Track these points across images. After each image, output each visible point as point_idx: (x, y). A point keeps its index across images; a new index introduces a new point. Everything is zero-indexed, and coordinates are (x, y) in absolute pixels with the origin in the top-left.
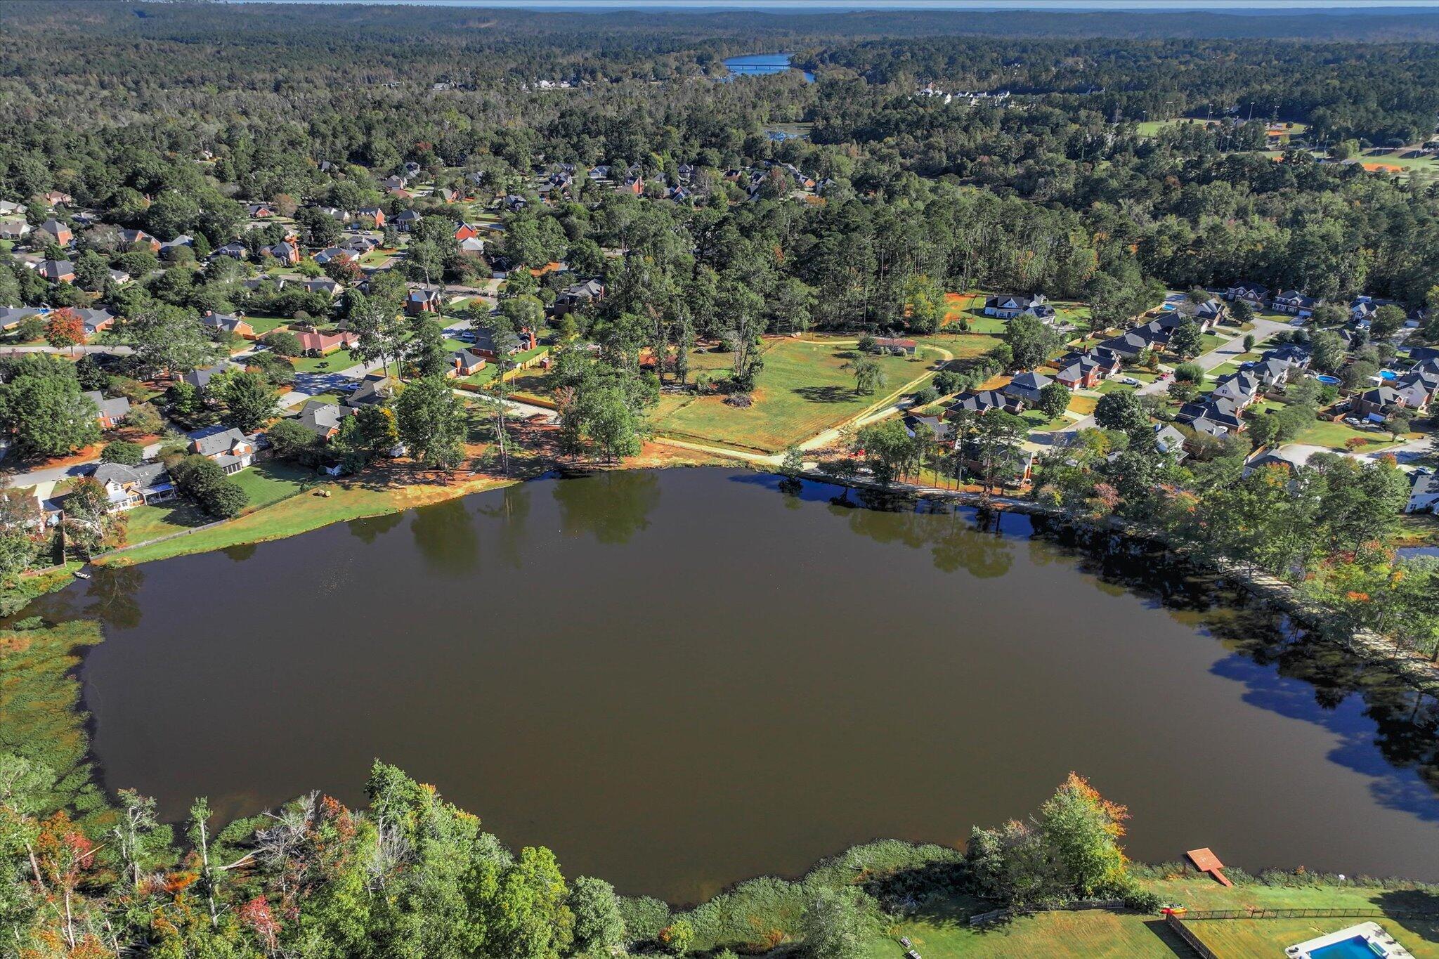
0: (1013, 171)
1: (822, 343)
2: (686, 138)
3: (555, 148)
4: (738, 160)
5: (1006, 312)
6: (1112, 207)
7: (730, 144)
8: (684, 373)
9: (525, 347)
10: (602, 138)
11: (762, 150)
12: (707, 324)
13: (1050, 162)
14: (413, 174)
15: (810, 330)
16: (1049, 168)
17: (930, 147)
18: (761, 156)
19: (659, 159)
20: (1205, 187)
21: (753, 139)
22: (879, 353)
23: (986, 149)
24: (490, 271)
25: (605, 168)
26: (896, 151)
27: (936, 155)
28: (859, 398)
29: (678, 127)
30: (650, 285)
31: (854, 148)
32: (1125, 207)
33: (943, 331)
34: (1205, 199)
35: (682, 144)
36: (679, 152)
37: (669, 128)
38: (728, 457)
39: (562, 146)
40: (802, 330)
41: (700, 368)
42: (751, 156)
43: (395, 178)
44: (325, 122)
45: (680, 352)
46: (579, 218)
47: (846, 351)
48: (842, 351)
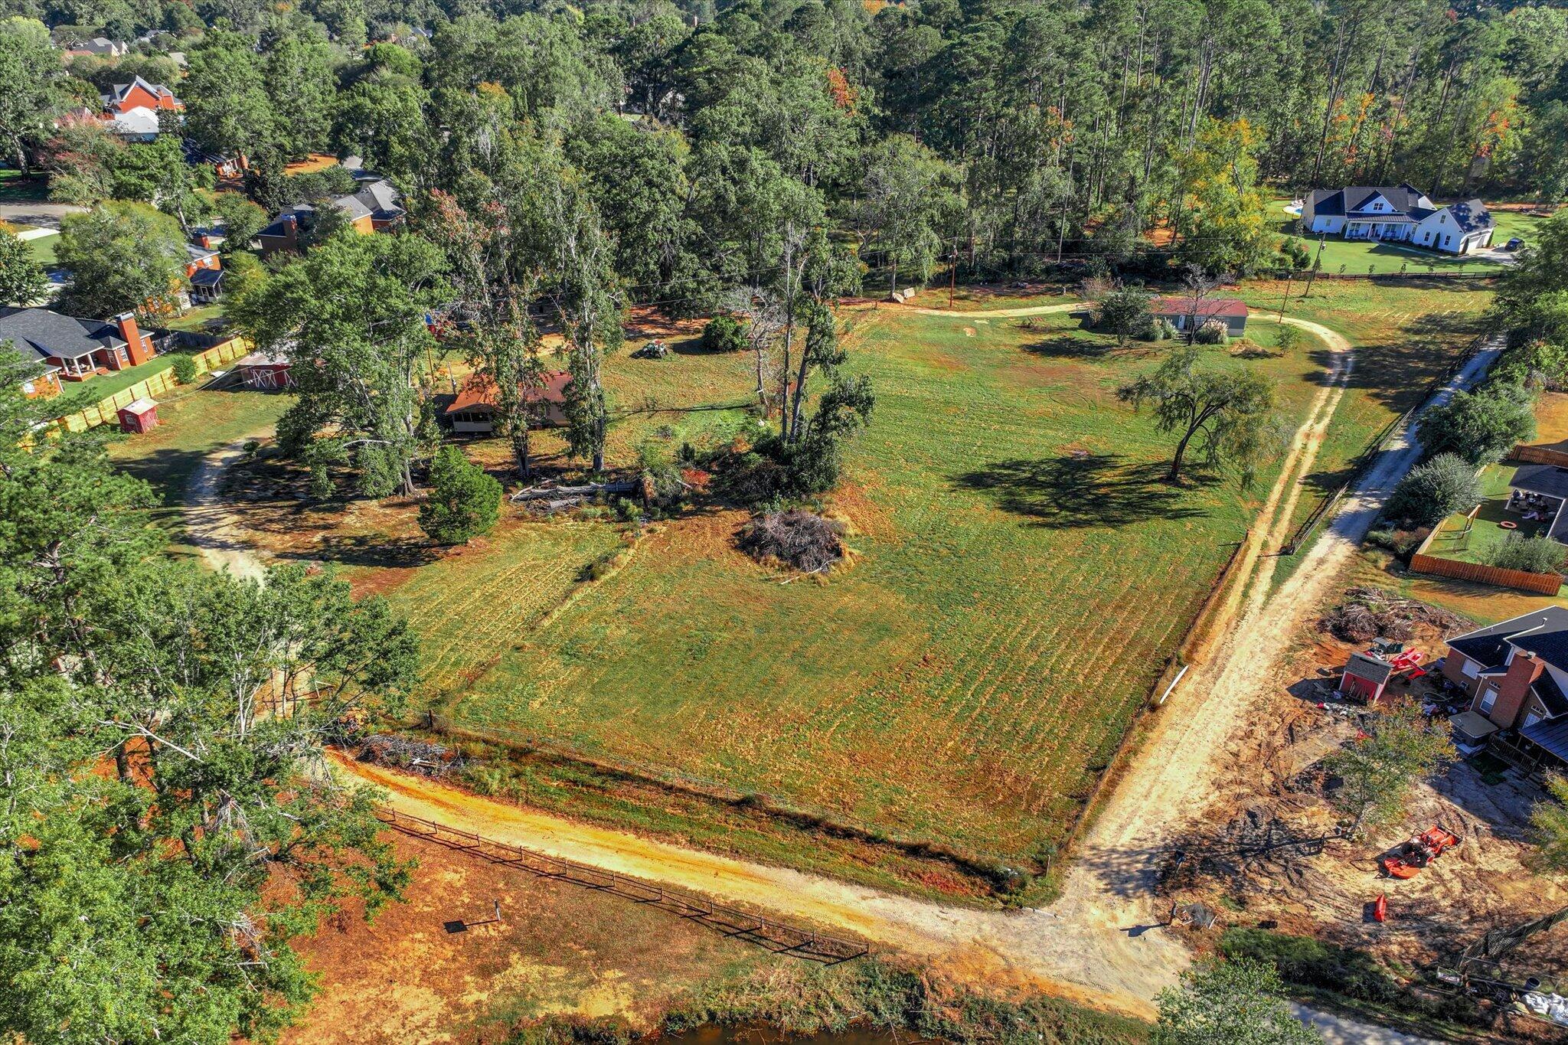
1: (982, 316)
5: (1365, 224)
8: (597, 432)
9: (105, 361)
12: (666, 271)
15: (939, 281)
22: (1148, 337)
28: (1189, 499)
30: (499, 167)
33: (1262, 274)
38: (805, 943)
40: (916, 281)
41: (650, 408)
45: (576, 366)
46: (398, 70)
47: (1055, 337)
48: (1046, 337)
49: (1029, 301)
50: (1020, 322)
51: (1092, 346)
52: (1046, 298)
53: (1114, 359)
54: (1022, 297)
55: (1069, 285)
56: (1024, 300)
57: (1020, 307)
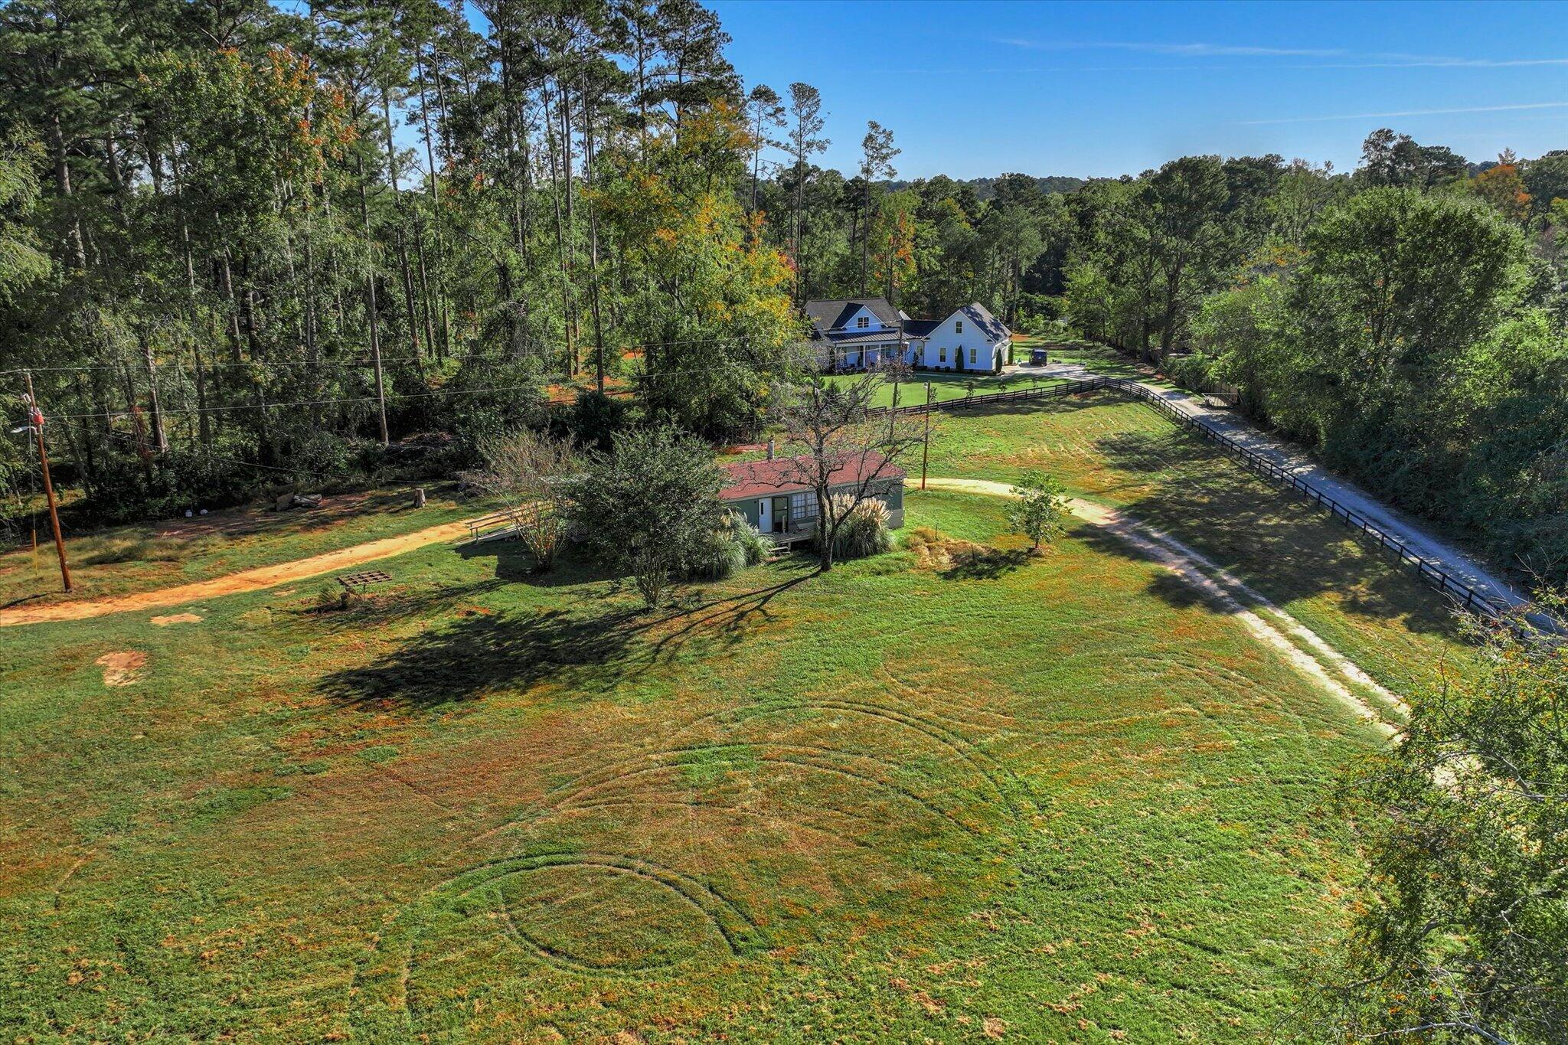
22: (712, 568)
47: (441, 622)
48: (411, 629)
49: (334, 534)
50: (313, 597)
51: (573, 630)
52: (379, 521)
53: (663, 654)
54: (308, 528)
55: (430, 486)
56: (319, 535)
57: (308, 553)
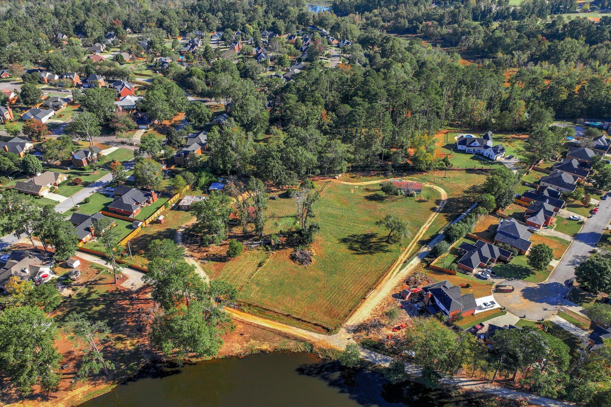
0: (445, 30)
1: (357, 184)
2: (266, 12)
3: (192, 22)
4: (294, 26)
5: (472, 149)
6: (509, 56)
7: (290, 16)
9: (148, 202)
10: (220, 14)
11: (308, 20)
13: (467, 26)
14: (110, 41)
15: (347, 171)
16: (467, 30)
17: (398, 15)
18: (307, 24)
19: (251, 29)
20: (562, 42)
21: (303, 14)
22: (396, 195)
23: (428, 17)
24: (136, 125)
25: (221, 33)
26: (380, 19)
27: (402, 21)
28: (390, 247)
29: (262, 5)
31: (357, 17)
32: (516, 56)
33: (435, 169)
34: (563, 51)
35: (264, 16)
36: (262, 23)
37: (257, 6)
38: (296, 339)
39: (196, 20)
40: (342, 172)
41: (273, 216)
42: (302, 24)
43: (97, 45)
44: (63, 7)
47: (374, 193)
48: (371, 193)
51: (382, 197)
52: (375, 177)
53: (386, 202)
54: (369, 177)
57: (368, 181)
